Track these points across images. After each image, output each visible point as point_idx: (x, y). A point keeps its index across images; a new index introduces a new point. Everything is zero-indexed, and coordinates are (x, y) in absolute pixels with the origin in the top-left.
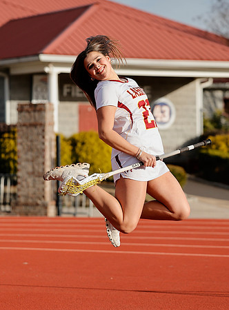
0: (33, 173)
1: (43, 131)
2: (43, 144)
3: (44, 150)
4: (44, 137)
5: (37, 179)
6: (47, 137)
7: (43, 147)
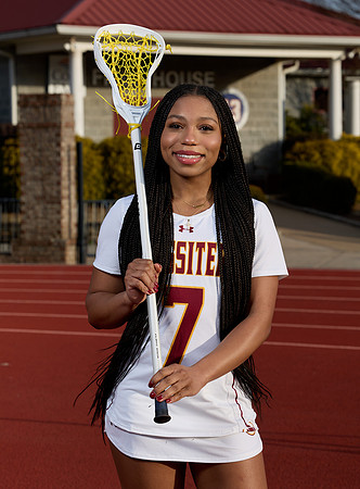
0: (43, 197)
1: (58, 135)
2: (59, 154)
3: (59, 164)
4: (59, 145)
5: (49, 206)
6: (63, 144)
7: (58, 159)
